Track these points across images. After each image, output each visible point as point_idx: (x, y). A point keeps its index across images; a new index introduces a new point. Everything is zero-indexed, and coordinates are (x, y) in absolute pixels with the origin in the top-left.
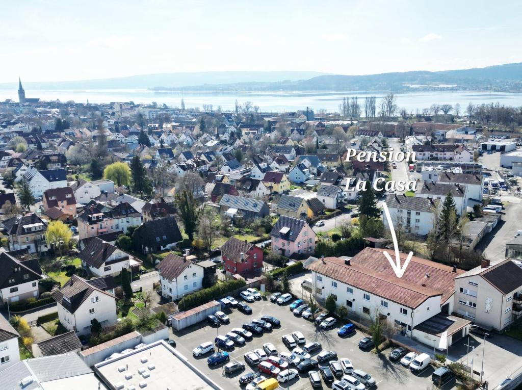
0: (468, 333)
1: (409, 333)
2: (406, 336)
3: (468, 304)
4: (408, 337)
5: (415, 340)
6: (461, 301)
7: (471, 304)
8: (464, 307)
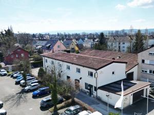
0: (148, 94)
1: (95, 93)
2: (92, 96)
3: (148, 72)
4: (94, 97)
5: (99, 99)
6: (142, 71)
7: (151, 72)
8: (145, 75)
